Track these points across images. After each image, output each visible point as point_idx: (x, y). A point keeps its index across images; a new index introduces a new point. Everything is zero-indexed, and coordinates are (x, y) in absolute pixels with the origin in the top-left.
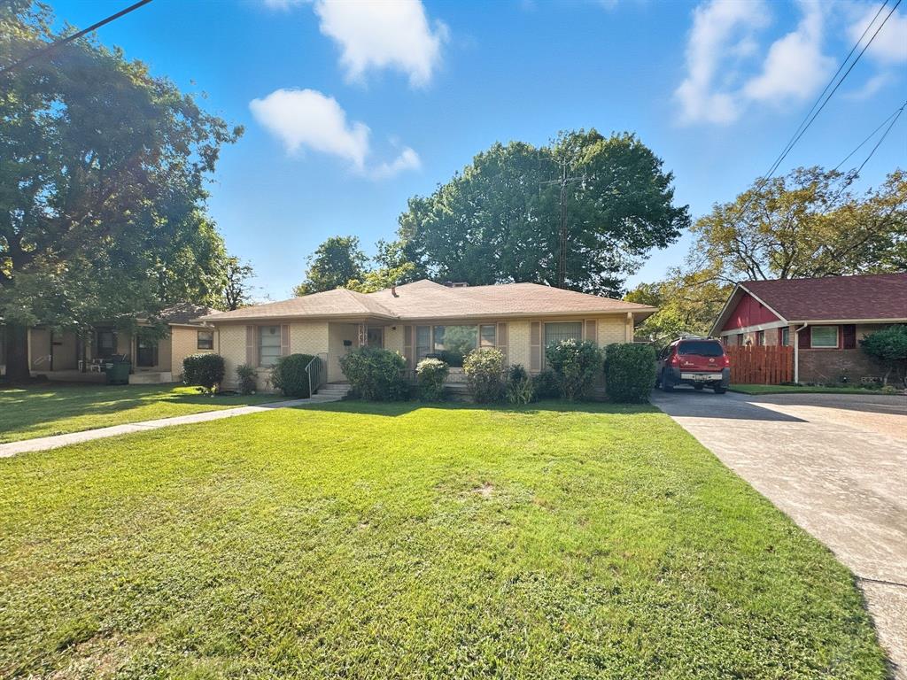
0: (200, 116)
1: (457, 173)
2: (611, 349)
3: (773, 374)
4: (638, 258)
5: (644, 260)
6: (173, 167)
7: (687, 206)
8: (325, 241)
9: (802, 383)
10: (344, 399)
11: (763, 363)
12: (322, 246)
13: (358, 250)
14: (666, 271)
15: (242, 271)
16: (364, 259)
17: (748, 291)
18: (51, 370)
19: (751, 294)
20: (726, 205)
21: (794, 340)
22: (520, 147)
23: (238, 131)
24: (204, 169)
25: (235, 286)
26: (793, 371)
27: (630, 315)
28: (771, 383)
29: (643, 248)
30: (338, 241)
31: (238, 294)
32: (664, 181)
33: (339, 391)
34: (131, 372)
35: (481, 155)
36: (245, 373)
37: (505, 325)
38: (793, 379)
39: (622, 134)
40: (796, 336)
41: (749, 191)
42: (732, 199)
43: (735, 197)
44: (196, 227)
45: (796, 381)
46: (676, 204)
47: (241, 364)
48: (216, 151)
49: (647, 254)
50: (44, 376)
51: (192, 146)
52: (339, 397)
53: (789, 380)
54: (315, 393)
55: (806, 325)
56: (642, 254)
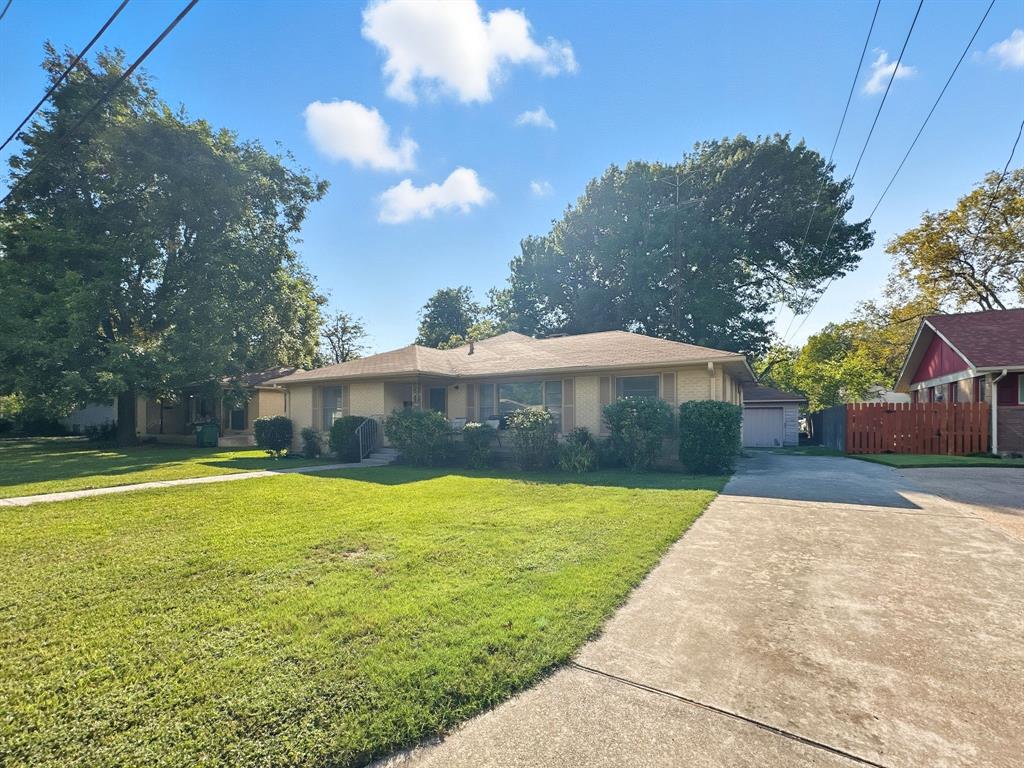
0: (286, 177)
1: (570, 206)
2: (684, 407)
3: (960, 442)
4: (809, 293)
5: (816, 295)
6: (264, 230)
7: (868, 221)
8: (434, 294)
9: (1004, 454)
10: (392, 464)
11: (944, 426)
12: (431, 300)
13: (471, 301)
14: (853, 307)
15: (352, 331)
16: (476, 311)
17: (934, 329)
18: (161, 432)
19: (938, 333)
20: (941, 214)
21: (992, 392)
22: (641, 167)
23: (322, 187)
24: (290, 229)
25: (346, 346)
26: (990, 438)
27: (710, 366)
28: (955, 452)
29: (813, 279)
30: (447, 293)
31: (347, 354)
32: (837, 191)
33: (390, 455)
34: (221, 435)
35: (594, 182)
36: (308, 435)
37: (571, 381)
38: (989, 448)
39: (772, 137)
40: (994, 389)
41: (975, 192)
42: (952, 206)
43: (956, 202)
44: (278, 289)
45: (995, 451)
46: (851, 218)
47: (306, 427)
48: (302, 210)
49: (818, 287)
50: (155, 439)
51: (280, 207)
52: (387, 462)
53: (984, 448)
54: (368, 457)
55: (1005, 372)
56: (814, 286)
